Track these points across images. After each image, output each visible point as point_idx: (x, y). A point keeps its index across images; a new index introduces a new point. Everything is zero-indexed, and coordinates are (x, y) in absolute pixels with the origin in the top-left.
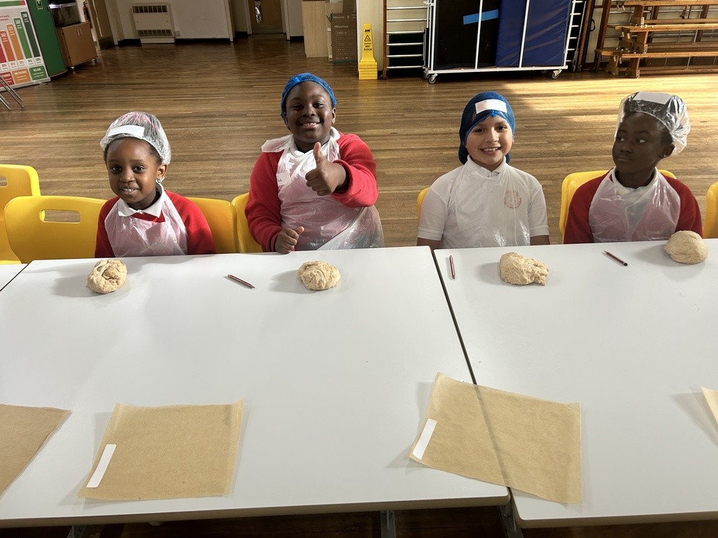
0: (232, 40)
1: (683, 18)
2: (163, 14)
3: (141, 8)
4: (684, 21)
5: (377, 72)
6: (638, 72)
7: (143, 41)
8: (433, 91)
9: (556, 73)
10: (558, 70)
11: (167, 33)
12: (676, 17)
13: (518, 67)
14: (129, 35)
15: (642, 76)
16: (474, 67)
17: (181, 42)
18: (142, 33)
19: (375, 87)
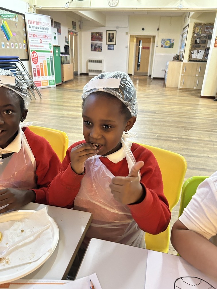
2: (100, 64)
3: (92, 60)
7: (90, 74)
18: (90, 71)
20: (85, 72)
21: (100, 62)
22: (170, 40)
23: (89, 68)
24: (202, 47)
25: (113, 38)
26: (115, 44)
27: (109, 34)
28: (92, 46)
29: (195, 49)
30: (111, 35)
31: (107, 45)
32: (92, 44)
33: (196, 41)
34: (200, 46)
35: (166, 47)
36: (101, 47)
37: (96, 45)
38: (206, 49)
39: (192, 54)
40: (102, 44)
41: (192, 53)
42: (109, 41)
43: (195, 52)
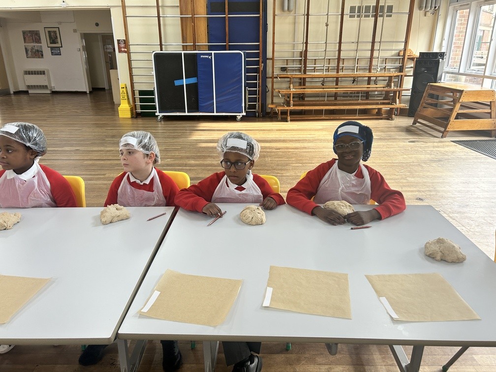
0: (88, 92)
1: (323, 85)
2: (43, 76)
3: (29, 71)
4: (323, 87)
5: (130, 113)
6: (289, 118)
7: (30, 91)
8: (160, 126)
9: (239, 118)
10: (239, 116)
11: (45, 87)
12: (319, 84)
13: (214, 112)
14: (22, 88)
15: (291, 120)
16: (185, 112)
17: (55, 93)
18: (29, 87)
19: (130, 122)
21: (43, 73)
23: (28, 83)
25: (56, 38)
26: (62, 47)
27: (49, 32)
30: (52, 34)
31: (49, 49)
32: (26, 47)
36: (42, 52)
37: (32, 49)
40: (41, 46)
42: (51, 43)
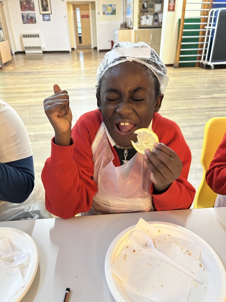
2: (37, 38)
3: (26, 35)
7: (26, 52)
11: (39, 48)
18: (27, 48)
20: (21, 50)
21: (38, 36)
22: (111, 5)
23: (25, 45)
24: (150, 12)
25: (47, 6)
26: (51, 14)
27: (42, 1)
28: (23, 17)
29: (143, 15)
30: (44, 3)
31: (42, 15)
32: (23, 14)
33: (143, 5)
34: (148, 10)
35: (108, 14)
36: (35, 18)
37: (28, 16)
38: (154, 14)
39: (141, 21)
40: (35, 14)
41: (141, 19)
42: (43, 11)
43: (144, 17)
